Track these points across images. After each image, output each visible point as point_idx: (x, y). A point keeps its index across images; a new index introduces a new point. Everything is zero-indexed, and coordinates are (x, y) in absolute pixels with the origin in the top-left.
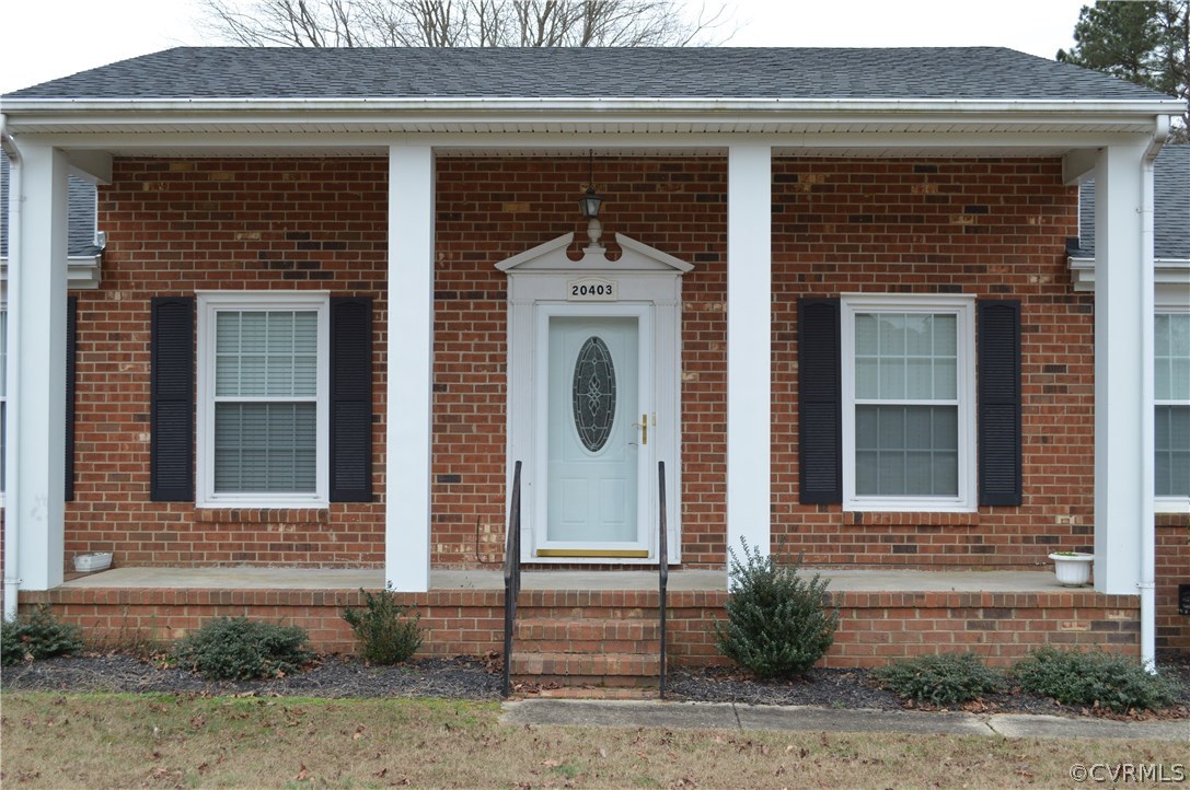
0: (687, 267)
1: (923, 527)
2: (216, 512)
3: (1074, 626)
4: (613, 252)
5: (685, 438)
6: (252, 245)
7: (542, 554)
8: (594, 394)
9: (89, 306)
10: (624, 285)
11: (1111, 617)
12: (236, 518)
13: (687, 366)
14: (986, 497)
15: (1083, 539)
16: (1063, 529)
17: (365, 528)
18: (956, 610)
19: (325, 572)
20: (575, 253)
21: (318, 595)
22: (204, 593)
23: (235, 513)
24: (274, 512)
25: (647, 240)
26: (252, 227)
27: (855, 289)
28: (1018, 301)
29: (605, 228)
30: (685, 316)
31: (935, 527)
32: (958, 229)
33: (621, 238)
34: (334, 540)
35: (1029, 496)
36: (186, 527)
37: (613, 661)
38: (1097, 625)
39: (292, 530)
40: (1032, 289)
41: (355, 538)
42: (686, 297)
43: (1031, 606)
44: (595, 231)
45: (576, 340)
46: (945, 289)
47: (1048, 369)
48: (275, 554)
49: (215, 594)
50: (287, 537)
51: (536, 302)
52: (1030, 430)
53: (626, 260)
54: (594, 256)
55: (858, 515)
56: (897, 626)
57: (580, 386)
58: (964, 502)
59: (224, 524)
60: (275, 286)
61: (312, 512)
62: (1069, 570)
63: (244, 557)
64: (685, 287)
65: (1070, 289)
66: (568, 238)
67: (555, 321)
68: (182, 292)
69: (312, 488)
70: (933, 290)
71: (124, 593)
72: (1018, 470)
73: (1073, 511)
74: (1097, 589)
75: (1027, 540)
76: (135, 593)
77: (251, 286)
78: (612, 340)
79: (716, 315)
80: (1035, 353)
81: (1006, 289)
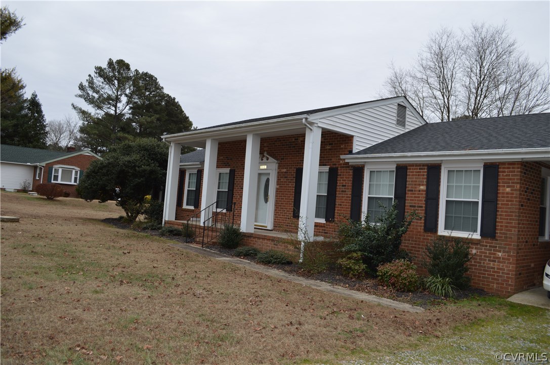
0: (278, 162)
5: (276, 201)
10: (269, 166)
13: (277, 184)
14: (327, 219)
18: (273, 240)
26: (222, 156)
28: (338, 168)
30: (278, 173)
32: (327, 149)
33: (269, 157)
34: (226, 219)
35: (336, 220)
40: (341, 164)
42: (279, 169)
44: (266, 154)
45: (265, 178)
47: (343, 186)
52: (338, 202)
54: (265, 159)
56: (262, 243)
60: (224, 167)
64: (277, 166)
75: (335, 231)
77: (221, 168)
79: (283, 173)
80: (340, 182)
81: (335, 165)
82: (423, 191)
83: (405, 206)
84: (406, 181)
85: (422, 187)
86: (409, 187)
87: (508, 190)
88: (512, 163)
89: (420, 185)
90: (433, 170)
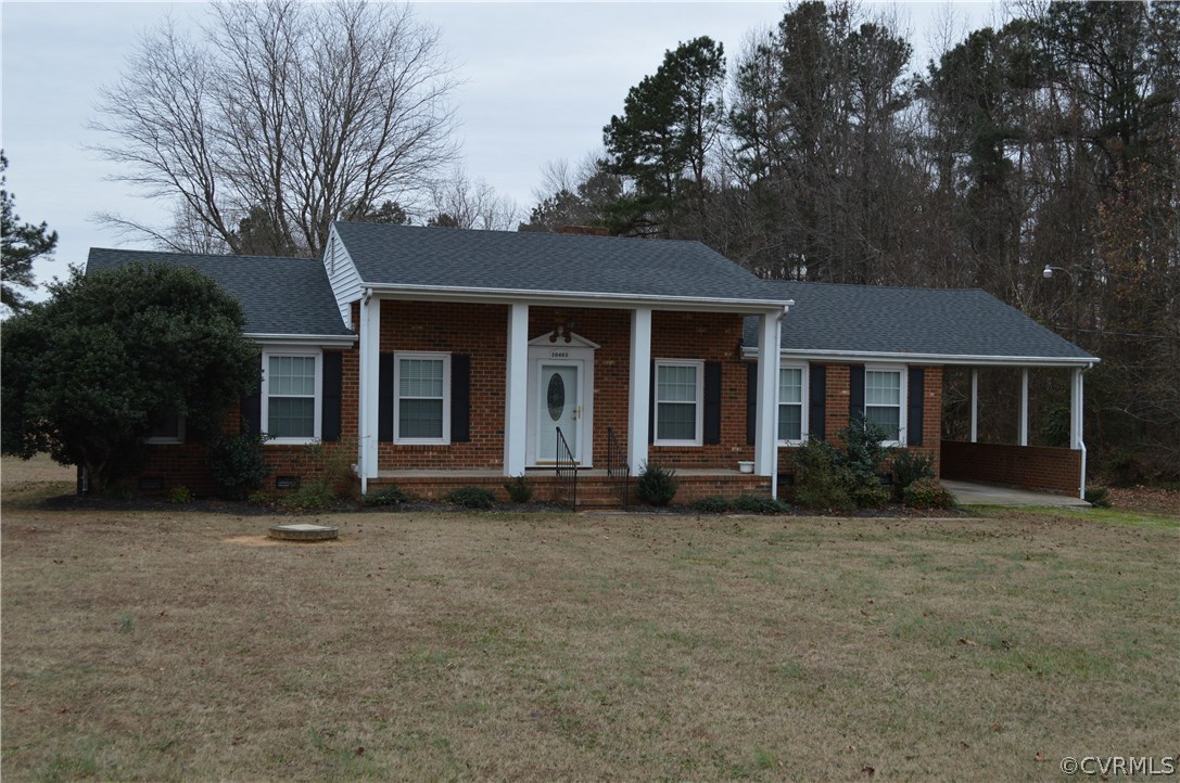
0: (598, 346)
1: (683, 452)
2: (404, 446)
3: (750, 487)
4: (568, 340)
5: (594, 416)
6: (419, 331)
7: (538, 463)
8: (556, 397)
9: (347, 356)
10: (573, 353)
11: (762, 484)
12: (412, 449)
13: (596, 387)
14: (706, 440)
15: (751, 456)
16: (734, 453)
17: (466, 453)
18: (711, 482)
19: (450, 471)
20: (553, 339)
21: (484, 478)
22: (440, 479)
23: (412, 446)
24: (429, 446)
25: (581, 334)
26: (420, 324)
27: (660, 356)
28: (721, 363)
29: (565, 329)
30: (595, 366)
31: (688, 452)
32: (699, 333)
33: (572, 334)
34: (453, 458)
35: (723, 440)
36: (389, 453)
37: (605, 501)
38: (757, 487)
39: (435, 454)
40: (725, 358)
41: (461, 457)
42: (595, 358)
43: (736, 480)
44: (561, 331)
45: (551, 374)
46: (694, 357)
47: (731, 390)
48: (427, 464)
49: (444, 478)
50: (433, 457)
51: (537, 360)
52: (724, 413)
53: (572, 343)
54: (560, 341)
55: (660, 447)
57: (550, 394)
58: (698, 442)
59: (406, 452)
60: (429, 350)
61: (444, 446)
62: (745, 468)
63: (415, 465)
64: (595, 354)
65: (739, 358)
66: (552, 333)
67: (544, 367)
68: (388, 351)
69: (441, 436)
70: (688, 357)
71: (409, 479)
72: (719, 429)
73: (738, 446)
74: (756, 473)
75: (721, 457)
76: (413, 478)
77: (418, 349)
78: (564, 375)
79: (607, 366)
80: (726, 384)
81: (716, 358)
82: (846, 396)
83: (825, 415)
84: (825, 384)
85: (844, 392)
86: (829, 392)
87: (932, 394)
88: (935, 367)
89: (842, 389)
90: (857, 371)
